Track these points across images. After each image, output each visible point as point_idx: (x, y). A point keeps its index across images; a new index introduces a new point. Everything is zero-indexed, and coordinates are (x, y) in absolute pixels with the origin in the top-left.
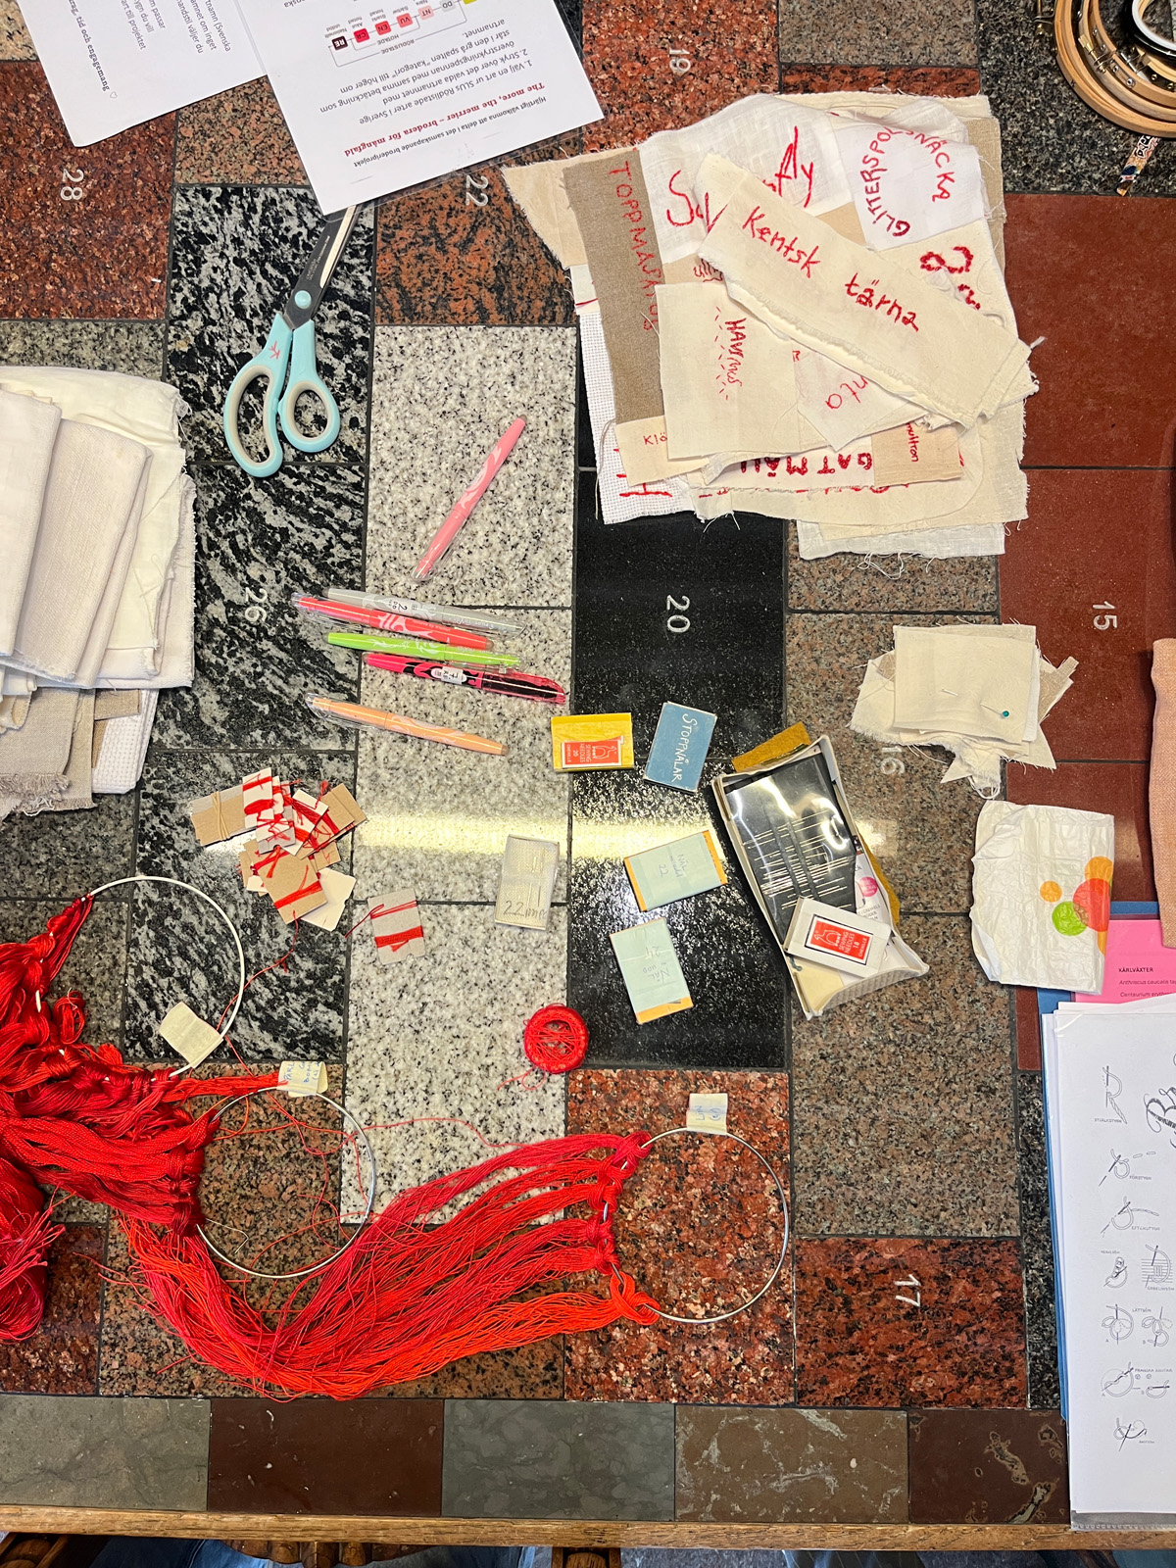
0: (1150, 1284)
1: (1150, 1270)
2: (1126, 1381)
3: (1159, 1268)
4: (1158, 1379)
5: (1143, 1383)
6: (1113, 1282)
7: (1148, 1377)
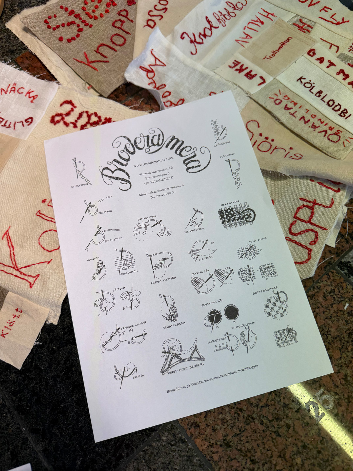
0: (122, 272)
1: (121, 263)
2: (116, 338)
3: (125, 261)
4: (138, 331)
5: (128, 336)
6: (97, 276)
7: (131, 331)
